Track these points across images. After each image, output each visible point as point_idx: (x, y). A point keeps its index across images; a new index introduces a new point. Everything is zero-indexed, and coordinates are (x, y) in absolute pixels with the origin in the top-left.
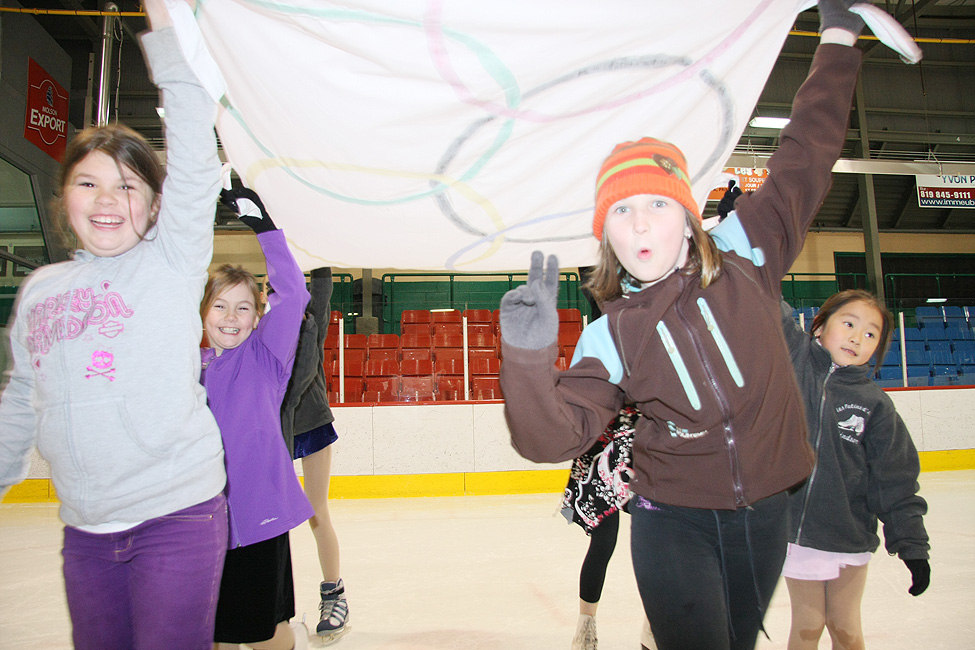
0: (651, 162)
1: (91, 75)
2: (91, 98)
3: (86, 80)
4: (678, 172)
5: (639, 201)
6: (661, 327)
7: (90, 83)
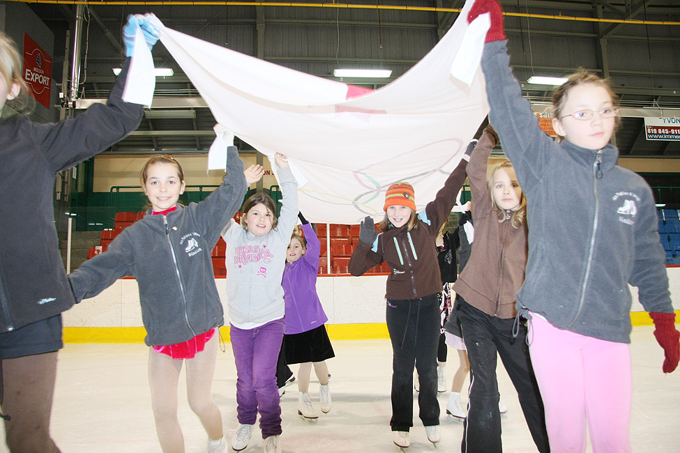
0: (402, 195)
1: (67, 46)
2: (68, 61)
3: (64, 48)
4: (411, 198)
5: (397, 207)
6: (395, 238)
7: (67, 51)
